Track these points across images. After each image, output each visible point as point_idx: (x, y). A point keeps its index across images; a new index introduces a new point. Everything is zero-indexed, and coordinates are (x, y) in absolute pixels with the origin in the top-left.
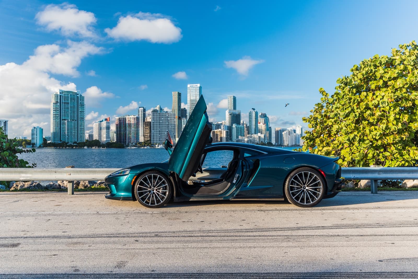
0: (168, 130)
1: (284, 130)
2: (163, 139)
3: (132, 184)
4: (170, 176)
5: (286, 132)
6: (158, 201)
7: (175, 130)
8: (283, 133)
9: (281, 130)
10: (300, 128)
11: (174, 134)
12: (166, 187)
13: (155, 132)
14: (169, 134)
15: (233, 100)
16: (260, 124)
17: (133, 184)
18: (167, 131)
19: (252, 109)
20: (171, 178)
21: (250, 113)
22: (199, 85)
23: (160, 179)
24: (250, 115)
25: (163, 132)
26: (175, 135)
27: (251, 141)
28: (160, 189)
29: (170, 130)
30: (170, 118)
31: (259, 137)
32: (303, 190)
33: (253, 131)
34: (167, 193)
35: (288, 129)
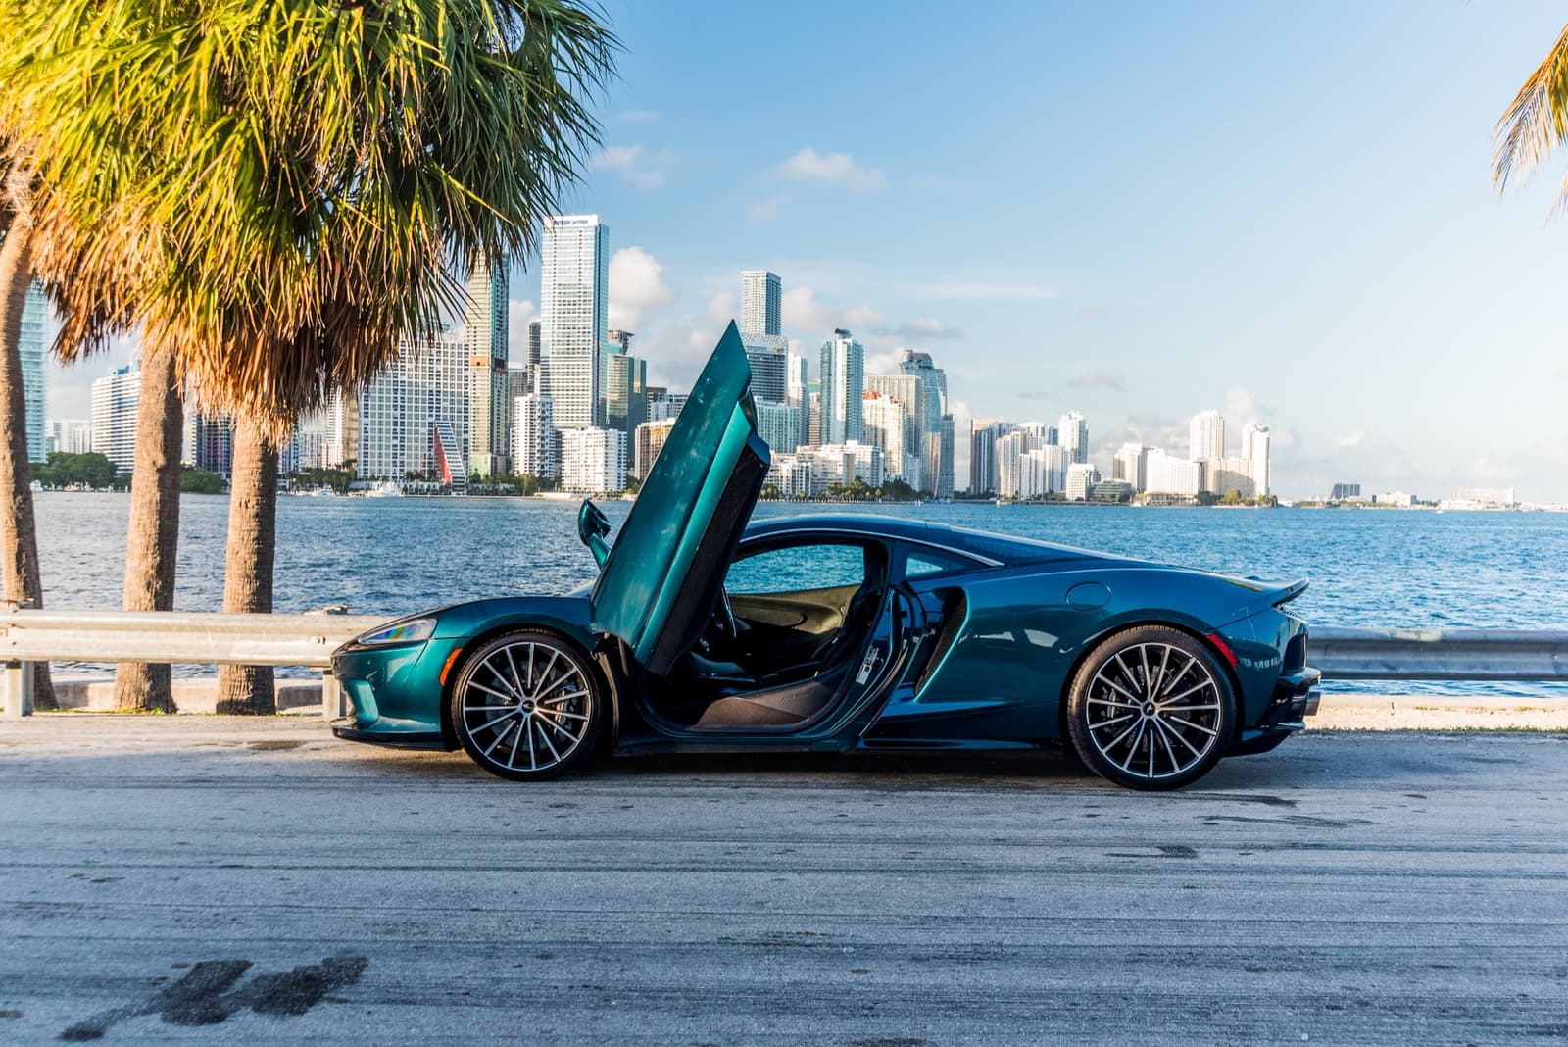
0: (433, 419)
1: (1003, 427)
2: (409, 456)
3: (443, 683)
4: (596, 651)
5: (1013, 440)
6: (544, 756)
7: (466, 418)
8: (999, 443)
9: (990, 431)
10: (1076, 422)
11: (464, 436)
12: (581, 699)
13: (373, 423)
14: (437, 438)
15: (764, 293)
16: (879, 400)
17: (446, 682)
18: (429, 419)
19: (837, 331)
20: (603, 660)
21: (828, 352)
22: (593, 220)
23: (561, 666)
24: (826, 359)
25: (410, 424)
26: (466, 441)
27: (807, 475)
28: (555, 709)
29: (445, 418)
30: (445, 361)
31: (849, 458)
32: (1149, 721)
33: (838, 430)
34: (585, 725)
35: (1023, 425)
